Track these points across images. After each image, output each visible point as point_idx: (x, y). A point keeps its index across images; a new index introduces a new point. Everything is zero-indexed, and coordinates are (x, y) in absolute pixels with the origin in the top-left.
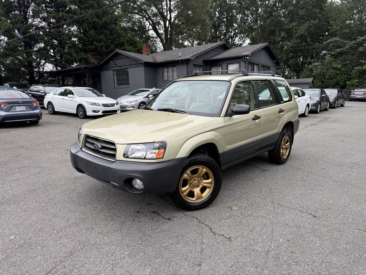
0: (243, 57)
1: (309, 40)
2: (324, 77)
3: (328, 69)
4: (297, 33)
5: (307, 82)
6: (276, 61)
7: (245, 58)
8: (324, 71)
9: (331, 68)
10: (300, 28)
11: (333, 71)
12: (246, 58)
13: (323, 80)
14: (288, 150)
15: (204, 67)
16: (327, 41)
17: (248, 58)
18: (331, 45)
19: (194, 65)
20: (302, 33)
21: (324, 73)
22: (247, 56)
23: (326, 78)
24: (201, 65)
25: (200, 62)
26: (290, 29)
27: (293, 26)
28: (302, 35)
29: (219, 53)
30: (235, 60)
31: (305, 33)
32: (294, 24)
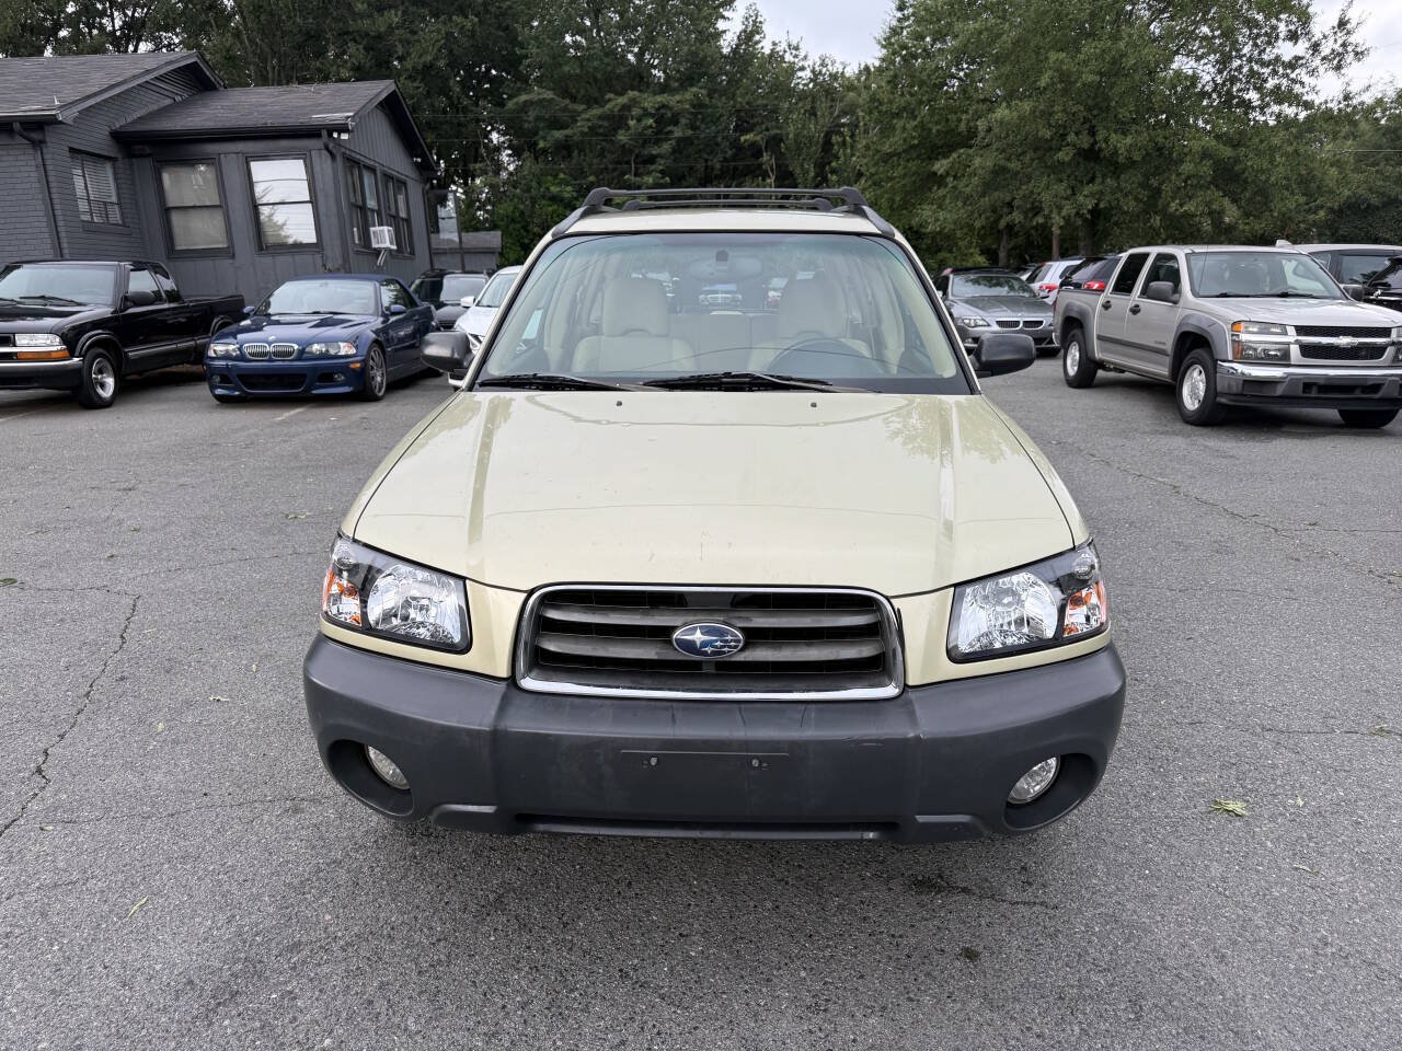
0: (324, 133)
1: (458, 89)
2: (527, 231)
3: (534, 201)
4: (409, 54)
5: (488, 245)
6: (419, 160)
7: (330, 135)
8: (522, 207)
9: (543, 197)
10: (416, 37)
11: (550, 209)
12: (335, 135)
13: (526, 241)
15: (120, 164)
16: (515, 100)
17: (345, 136)
18: (532, 114)
19: (72, 150)
20: (429, 58)
21: (522, 213)
22: (343, 129)
23: (535, 234)
24: (106, 153)
26: (379, 37)
27: (390, 26)
28: (428, 67)
29: (175, 106)
30: (284, 143)
31: (436, 59)
32: (394, 17)
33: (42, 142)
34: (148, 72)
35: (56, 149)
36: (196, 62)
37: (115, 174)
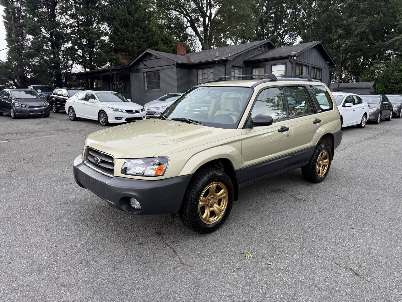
0: (290, 57)
1: (371, 38)
2: (388, 81)
3: (393, 72)
4: (357, 29)
5: (368, 86)
6: (329, 62)
7: (291, 58)
8: (388, 74)
9: (397, 70)
10: (360, 24)
11: (398, 74)
12: (293, 58)
13: (387, 84)
14: (326, 168)
15: (244, 68)
16: (393, 39)
17: (295, 58)
18: (398, 43)
19: (233, 66)
20: (363, 29)
21: (388, 75)
22: (295, 56)
23: (391, 82)
24: (241, 66)
25: (240, 62)
26: (348, 25)
27: (352, 22)
28: (362, 32)
29: (263, 53)
30: (281, 61)
31: (366, 29)
32: (354, 19)
33: (226, 65)
34: (255, 46)
35: (229, 66)
36: (270, 42)
37: (243, 71)
